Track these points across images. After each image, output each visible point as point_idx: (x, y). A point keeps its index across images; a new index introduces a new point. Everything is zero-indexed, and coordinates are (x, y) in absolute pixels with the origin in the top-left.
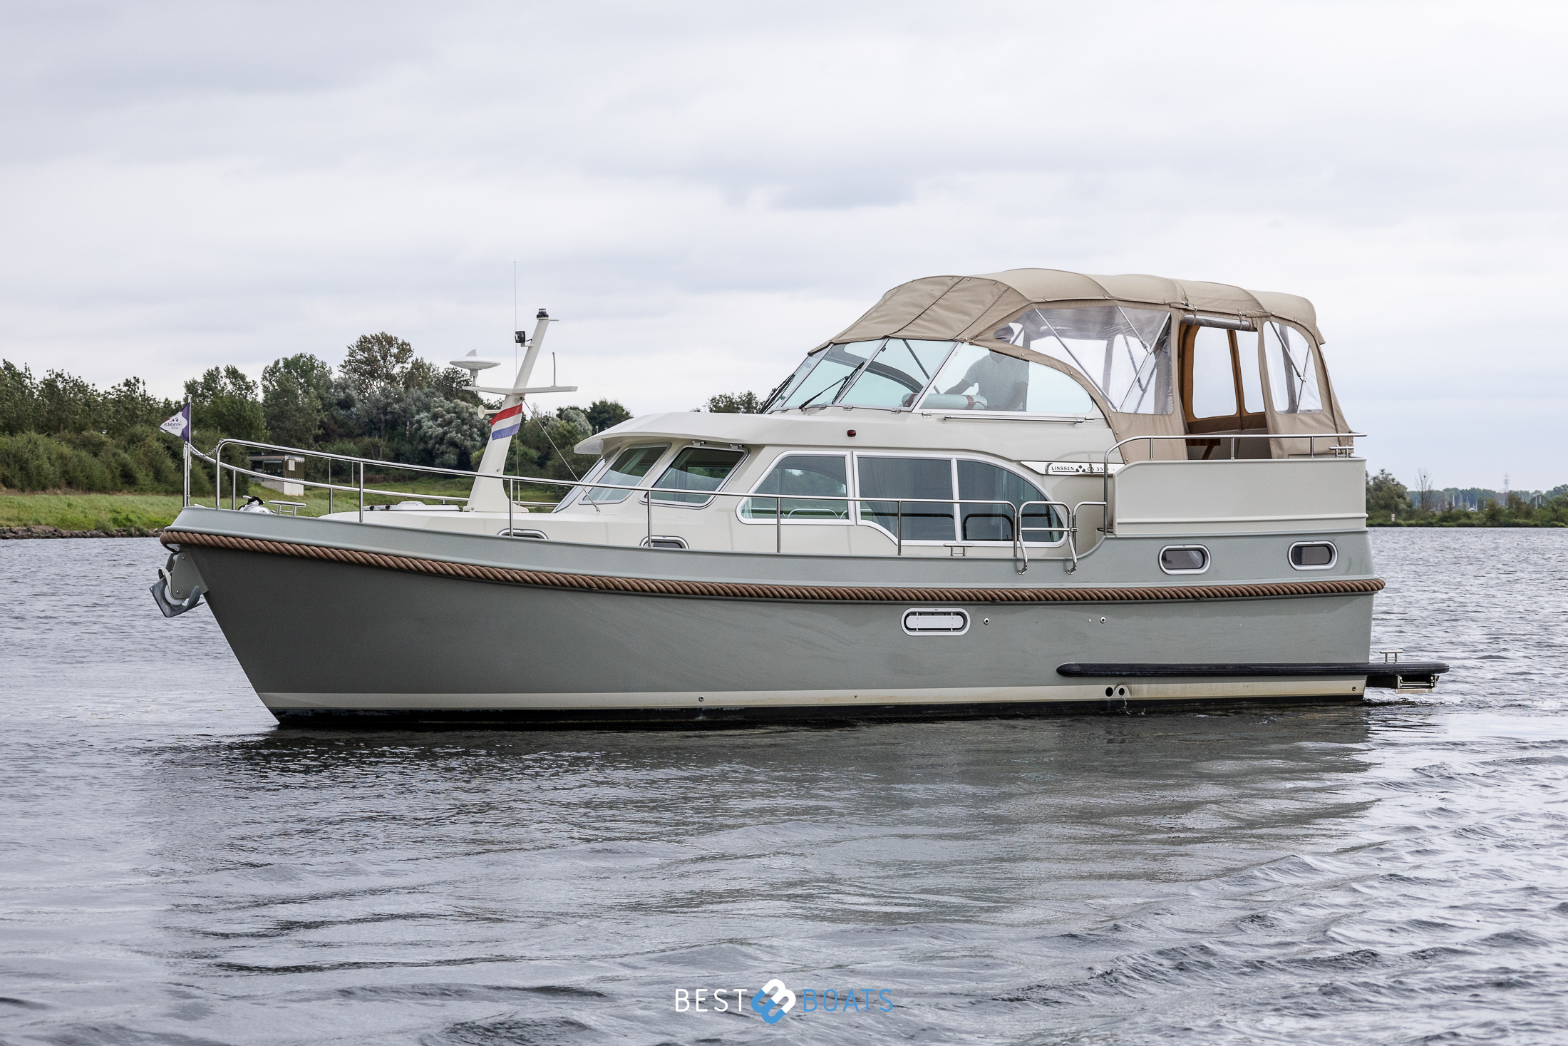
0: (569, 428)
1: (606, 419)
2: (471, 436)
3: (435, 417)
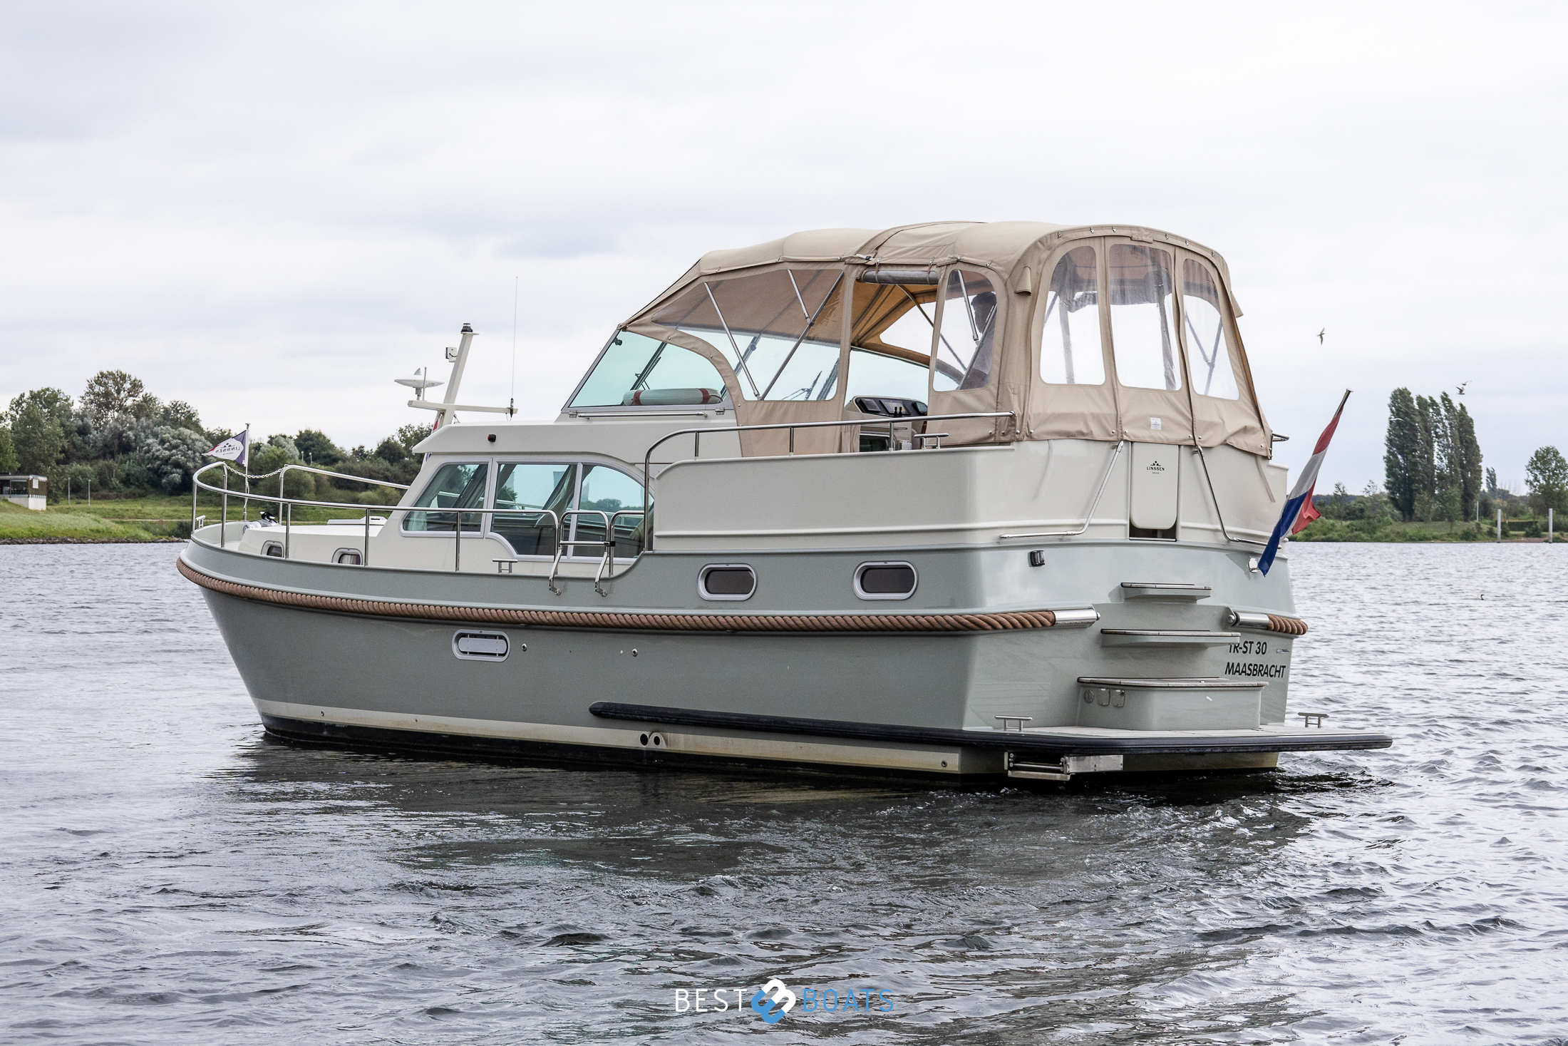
0: (278, 453)
1: (311, 446)
2: (194, 459)
3: (162, 442)
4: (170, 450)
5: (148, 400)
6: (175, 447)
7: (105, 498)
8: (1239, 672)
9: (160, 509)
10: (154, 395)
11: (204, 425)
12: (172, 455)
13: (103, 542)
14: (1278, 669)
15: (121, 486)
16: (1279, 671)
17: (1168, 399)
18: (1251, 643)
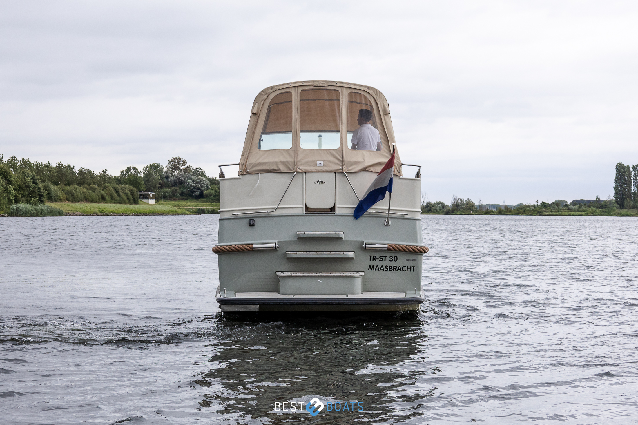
3: (193, 181)
4: (196, 184)
5: (189, 167)
6: (198, 183)
7: (174, 200)
8: (378, 269)
9: (193, 204)
10: (191, 166)
11: (207, 175)
12: (197, 185)
13: (173, 215)
14: (410, 268)
15: (179, 196)
17: (330, 153)
18: (386, 257)
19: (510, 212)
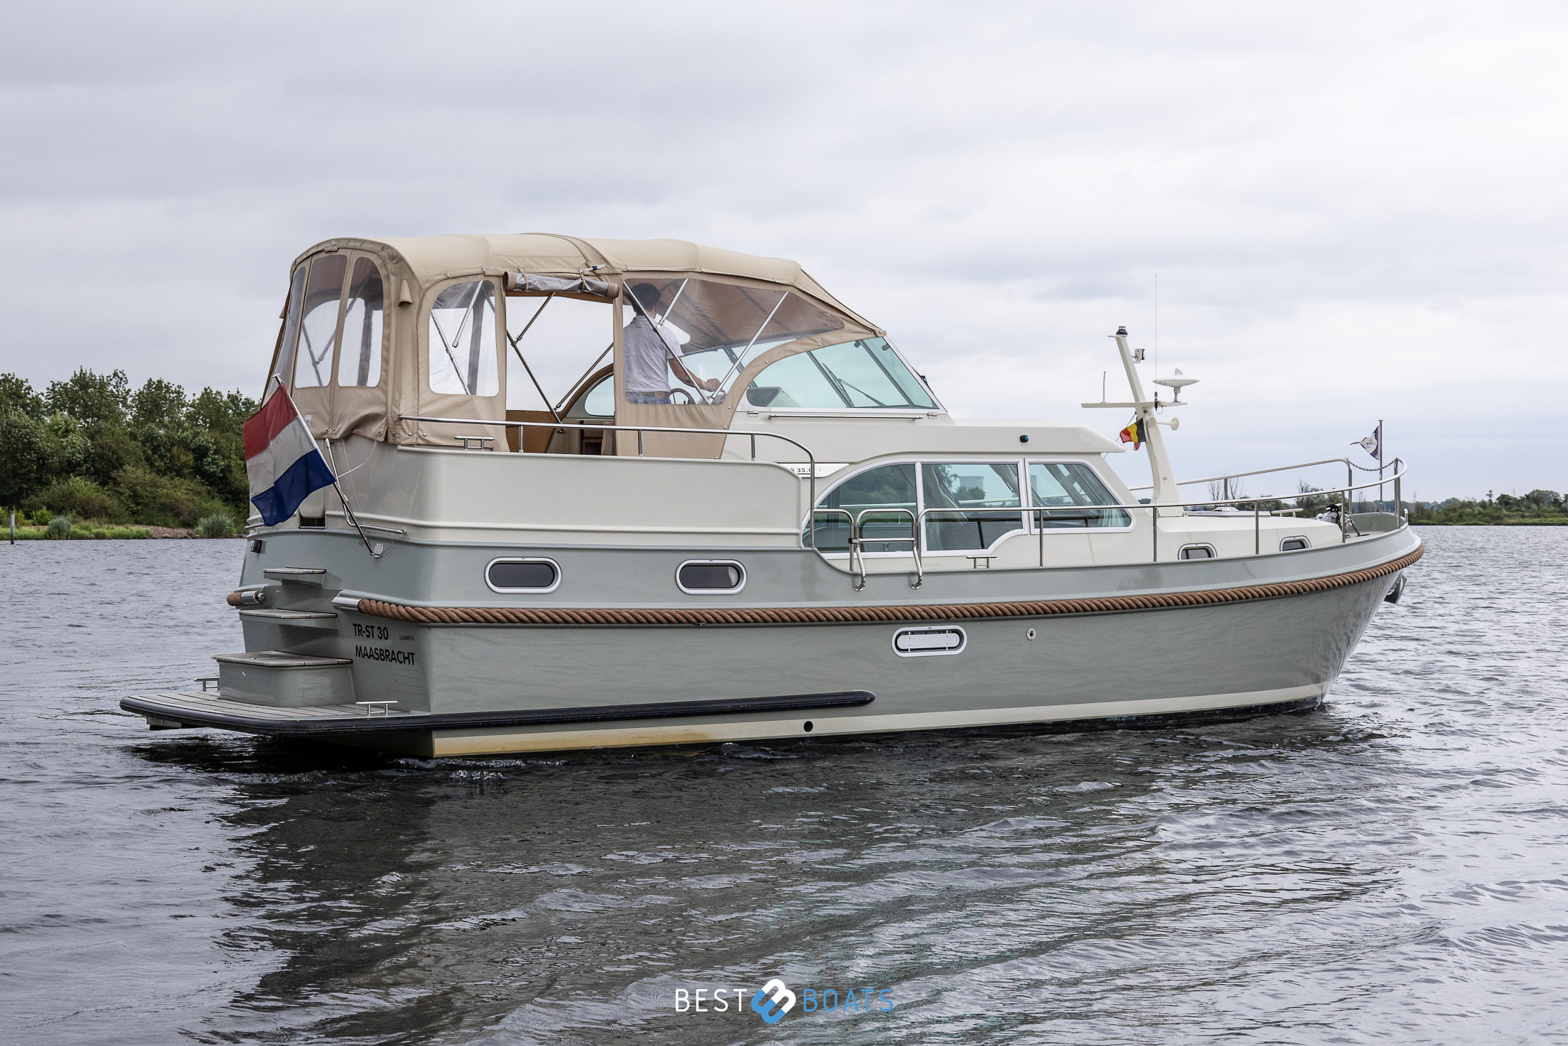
8: (367, 655)
14: (406, 656)
16: (408, 658)
18: (372, 627)
19: (1429, 517)
